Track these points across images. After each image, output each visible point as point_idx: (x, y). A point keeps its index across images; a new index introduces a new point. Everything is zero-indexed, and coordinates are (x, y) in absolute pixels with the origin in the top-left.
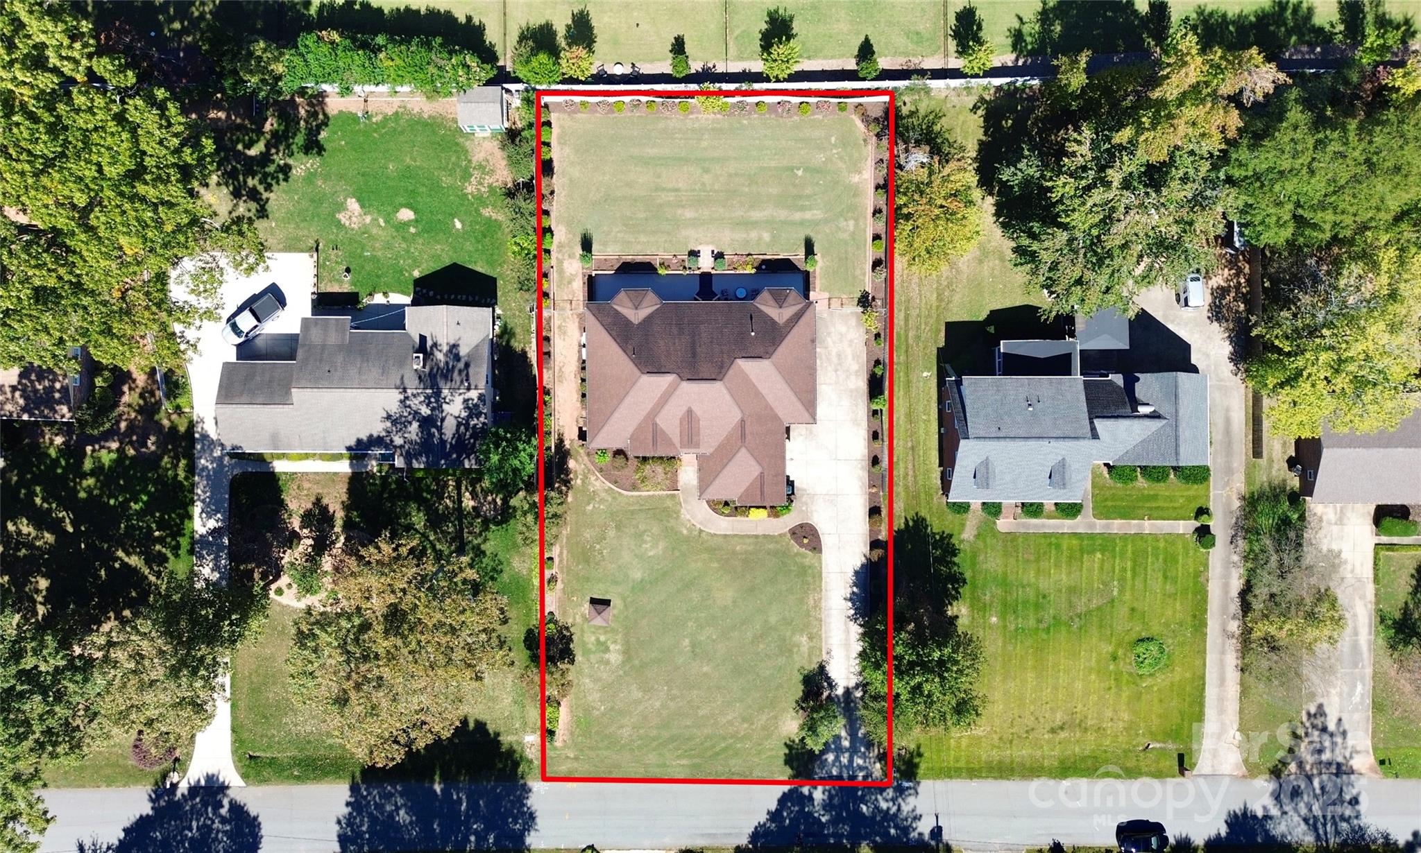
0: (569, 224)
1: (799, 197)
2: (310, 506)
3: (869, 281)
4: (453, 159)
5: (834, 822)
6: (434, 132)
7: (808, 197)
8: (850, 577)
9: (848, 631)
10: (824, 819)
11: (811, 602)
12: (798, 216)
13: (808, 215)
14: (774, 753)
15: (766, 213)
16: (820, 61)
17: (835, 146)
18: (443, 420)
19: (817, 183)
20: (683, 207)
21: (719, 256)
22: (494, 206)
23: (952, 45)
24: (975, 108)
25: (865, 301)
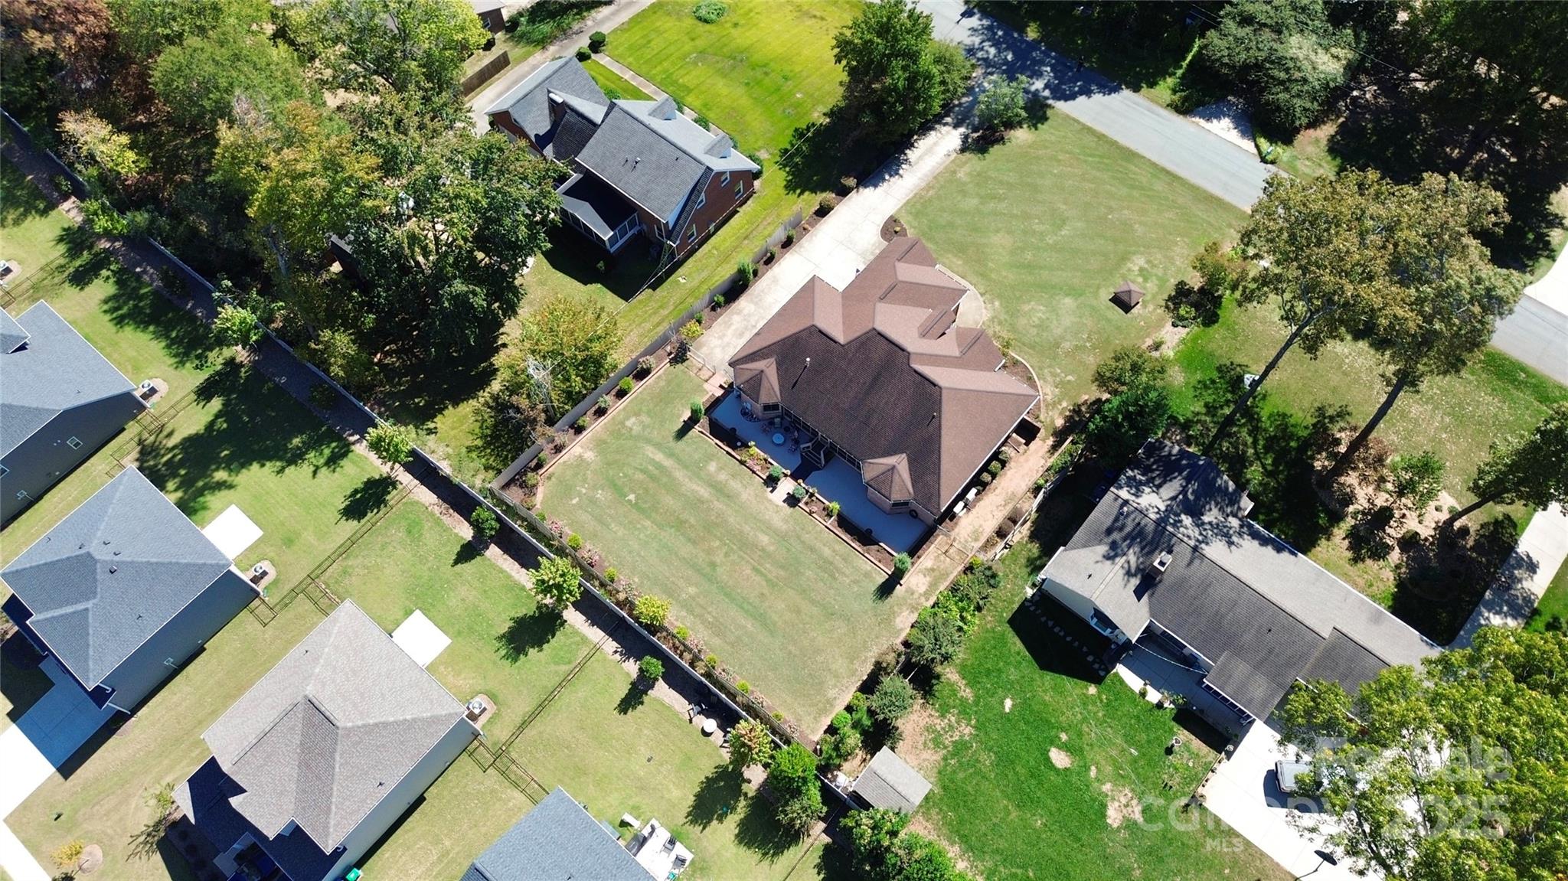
0: (888, 621)
1: (653, 478)
3: (662, 369)
4: (961, 775)
5: (1042, 63)
6: (961, 822)
7: (644, 471)
8: (883, 188)
9: (920, 158)
10: (1048, 69)
11: (931, 193)
12: (668, 463)
13: (659, 457)
14: (1052, 131)
15: (694, 486)
16: (516, 577)
17: (579, 495)
19: (625, 476)
20: (763, 550)
21: (772, 482)
22: (954, 692)
23: (392, 497)
24: (430, 432)
25: (680, 356)
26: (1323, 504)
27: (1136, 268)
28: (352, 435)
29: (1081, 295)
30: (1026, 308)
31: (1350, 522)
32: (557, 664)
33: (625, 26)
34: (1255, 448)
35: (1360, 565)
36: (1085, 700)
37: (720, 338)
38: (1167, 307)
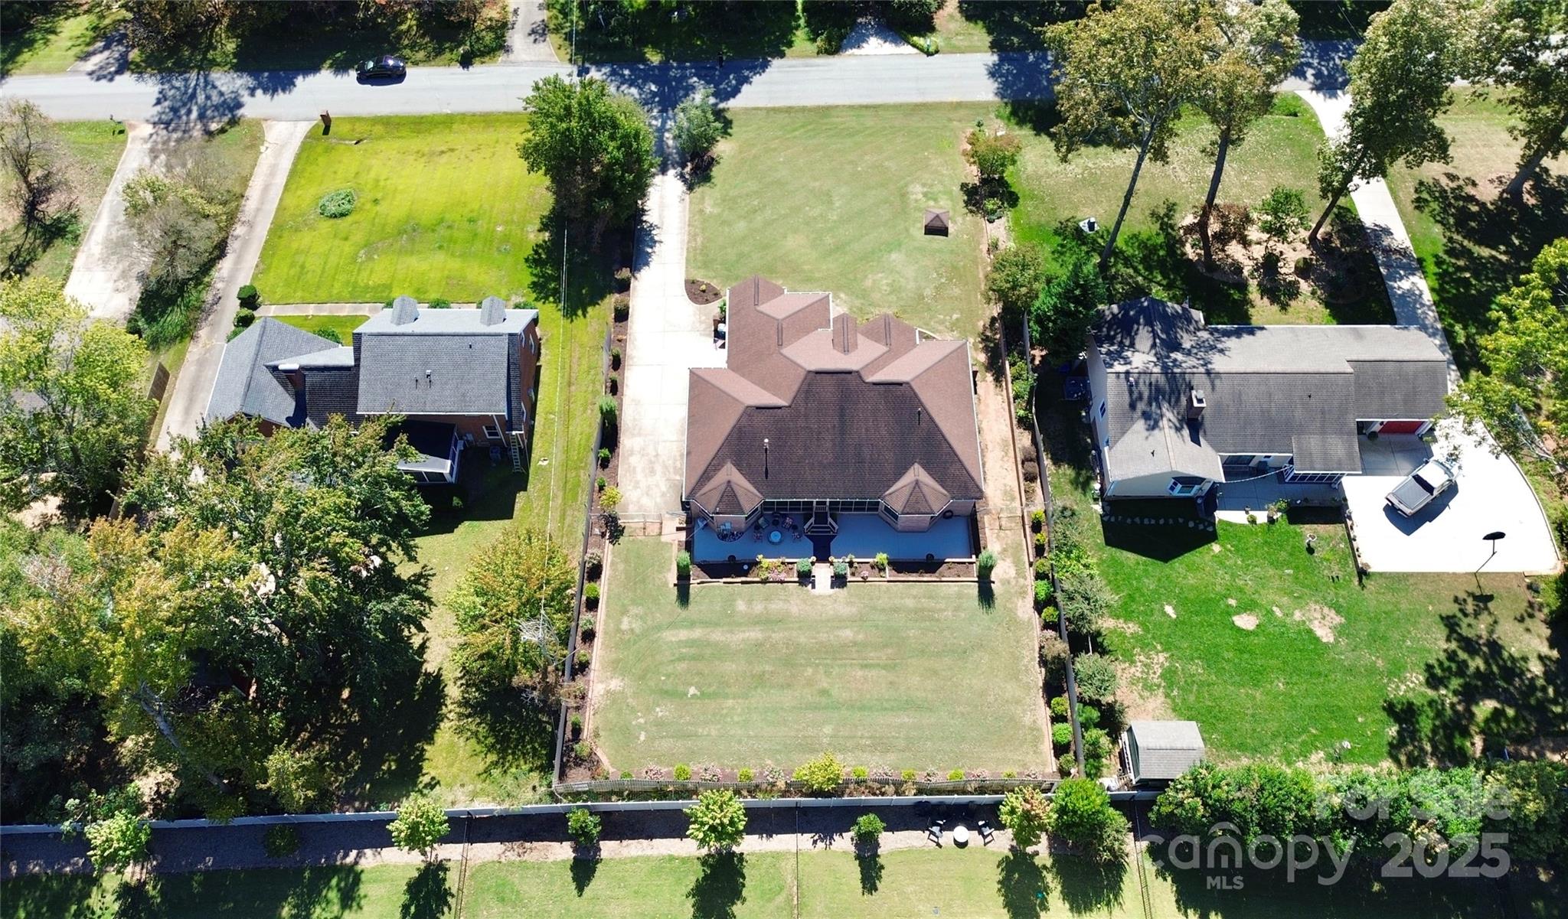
0: (1013, 622)
1: (695, 658)
2: (1293, 303)
3: (608, 554)
4: (1192, 698)
6: (1228, 735)
7: (681, 659)
8: (655, 261)
9: (661, 217)
10: (695, 79)
11: (699, 240)
12: (697, 633)
13: (683, 634)
14: (744, 129)
15: (741, 636)
16: (655, 853)
17: (640, 727)
18: (1154, 346)
19: (668, 676)
20: (855, 644)
21: (805, 578)
22: (1122, 635)
23: (452, 881)
24: (431, 786)
25: (614, 529)
26: (1225, 283)
27: (920, 196)
28: (346, 855)
29: (900, 245)
30: (869, 283)
31: (1253, 284)
32: (770, 900)
33: (262, 266)
34: (1140, 275)
35: (1290, 310)
36: (1219, 560)
37: (636, 487)
38: (971, 212)
